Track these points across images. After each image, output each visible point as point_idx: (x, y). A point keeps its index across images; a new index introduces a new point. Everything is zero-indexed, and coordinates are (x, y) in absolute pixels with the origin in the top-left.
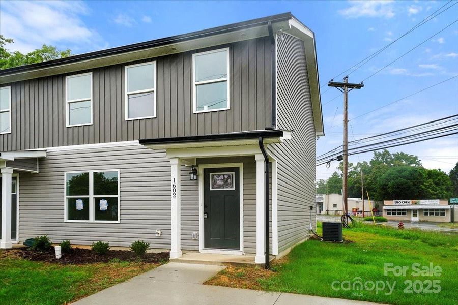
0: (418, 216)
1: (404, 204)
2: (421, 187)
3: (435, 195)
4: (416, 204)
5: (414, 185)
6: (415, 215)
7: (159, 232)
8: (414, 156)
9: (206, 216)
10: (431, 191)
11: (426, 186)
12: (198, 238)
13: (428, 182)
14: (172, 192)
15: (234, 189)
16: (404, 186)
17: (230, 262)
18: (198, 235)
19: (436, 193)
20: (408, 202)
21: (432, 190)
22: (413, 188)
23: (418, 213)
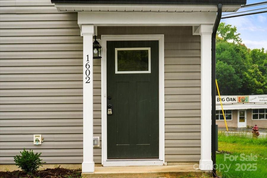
0: (246, 120)
1: (229, 102)
2: (245, 75)
3: (261, 88)
4: (243, 101)
5: (237, 72)
6: (242, 119)
7: (40, 139)
8: (232, 27)
9: (110, 112)
10: (257, 82)
11: (250, 74)
12: (101, 145)
13: (253, 68)
14: (84, 76)
15: (149, 72)
16: (225, 73)
17: (168, 171)
18: (101, 141)
19: (262, 85)
20: (234, 100)
21: (258, 80)
22: (236, 77)
23: (246, 116)
